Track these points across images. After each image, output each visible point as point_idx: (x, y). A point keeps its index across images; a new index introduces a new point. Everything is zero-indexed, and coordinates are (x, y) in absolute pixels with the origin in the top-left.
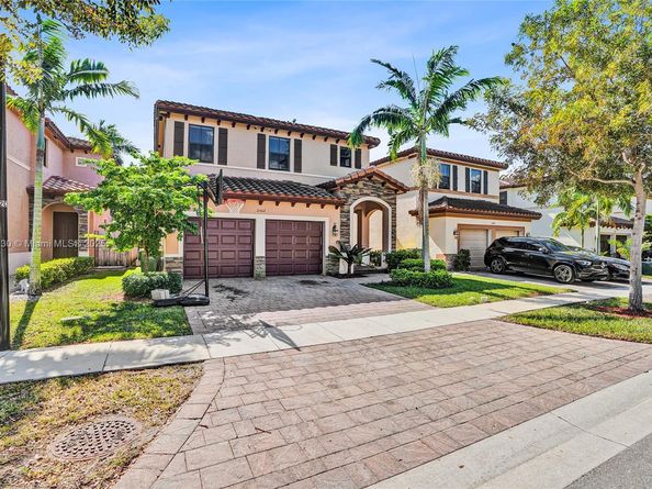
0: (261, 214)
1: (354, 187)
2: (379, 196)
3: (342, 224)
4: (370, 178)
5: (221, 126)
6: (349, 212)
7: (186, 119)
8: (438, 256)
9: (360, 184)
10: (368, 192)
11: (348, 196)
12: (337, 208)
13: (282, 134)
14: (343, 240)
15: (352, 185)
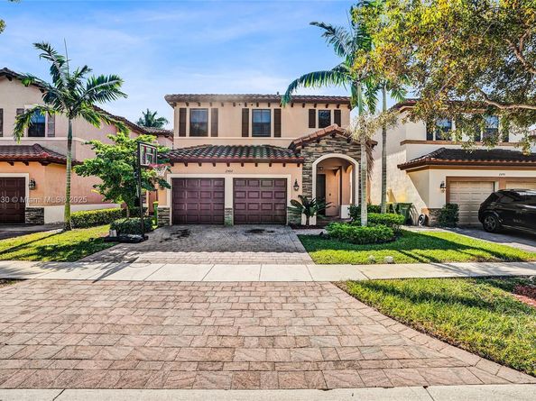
0: (229, 174)
1: (316, 146)
2: (344, 153)
3: (304, 180)
4: (333, 136)
5: (213, 107)
6: (311, 169)
7: (188, 105)
8: (423, 210)
9: (323, 143)
10: (332, 149)
11: (310, 154)
12: (298, 166)
13: (263, 106)
14: (305, 194)
15: (314, 144)
